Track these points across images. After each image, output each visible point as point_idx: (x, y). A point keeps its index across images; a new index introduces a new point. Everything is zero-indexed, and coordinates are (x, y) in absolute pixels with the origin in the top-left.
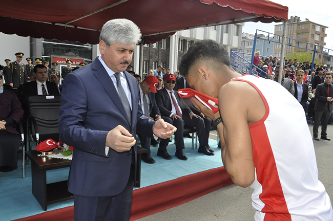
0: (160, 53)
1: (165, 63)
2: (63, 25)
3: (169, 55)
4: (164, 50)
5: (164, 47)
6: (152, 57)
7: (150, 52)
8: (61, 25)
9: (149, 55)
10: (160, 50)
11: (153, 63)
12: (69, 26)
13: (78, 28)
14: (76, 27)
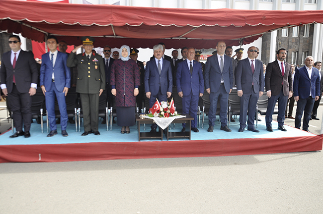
0: (301, 42)
1: (308, 52)
2: (178, 38)
3: (312, 44)
4: (306, 38)
5: (306, 35)
6: (291, 47)
7: (288, 42)
8: (177, 38)
9: (288, 46)
10: (301, 38)
11: (293, 54)
12: (182, 38)
13: (188, 39)
14: (187, 38)
